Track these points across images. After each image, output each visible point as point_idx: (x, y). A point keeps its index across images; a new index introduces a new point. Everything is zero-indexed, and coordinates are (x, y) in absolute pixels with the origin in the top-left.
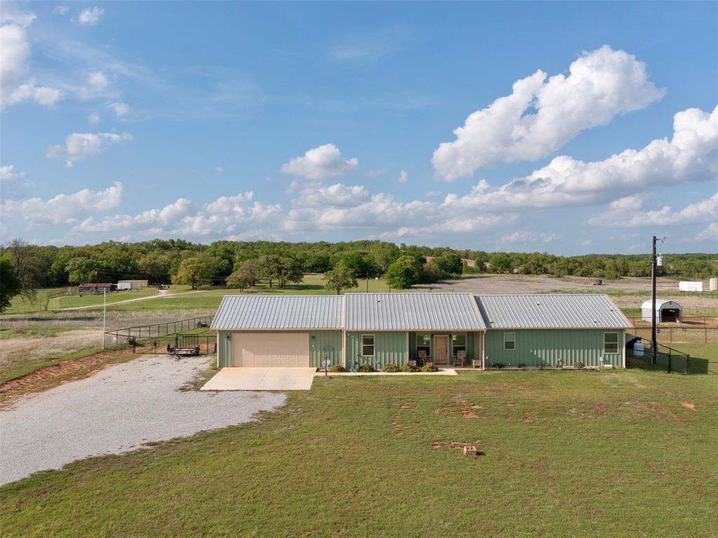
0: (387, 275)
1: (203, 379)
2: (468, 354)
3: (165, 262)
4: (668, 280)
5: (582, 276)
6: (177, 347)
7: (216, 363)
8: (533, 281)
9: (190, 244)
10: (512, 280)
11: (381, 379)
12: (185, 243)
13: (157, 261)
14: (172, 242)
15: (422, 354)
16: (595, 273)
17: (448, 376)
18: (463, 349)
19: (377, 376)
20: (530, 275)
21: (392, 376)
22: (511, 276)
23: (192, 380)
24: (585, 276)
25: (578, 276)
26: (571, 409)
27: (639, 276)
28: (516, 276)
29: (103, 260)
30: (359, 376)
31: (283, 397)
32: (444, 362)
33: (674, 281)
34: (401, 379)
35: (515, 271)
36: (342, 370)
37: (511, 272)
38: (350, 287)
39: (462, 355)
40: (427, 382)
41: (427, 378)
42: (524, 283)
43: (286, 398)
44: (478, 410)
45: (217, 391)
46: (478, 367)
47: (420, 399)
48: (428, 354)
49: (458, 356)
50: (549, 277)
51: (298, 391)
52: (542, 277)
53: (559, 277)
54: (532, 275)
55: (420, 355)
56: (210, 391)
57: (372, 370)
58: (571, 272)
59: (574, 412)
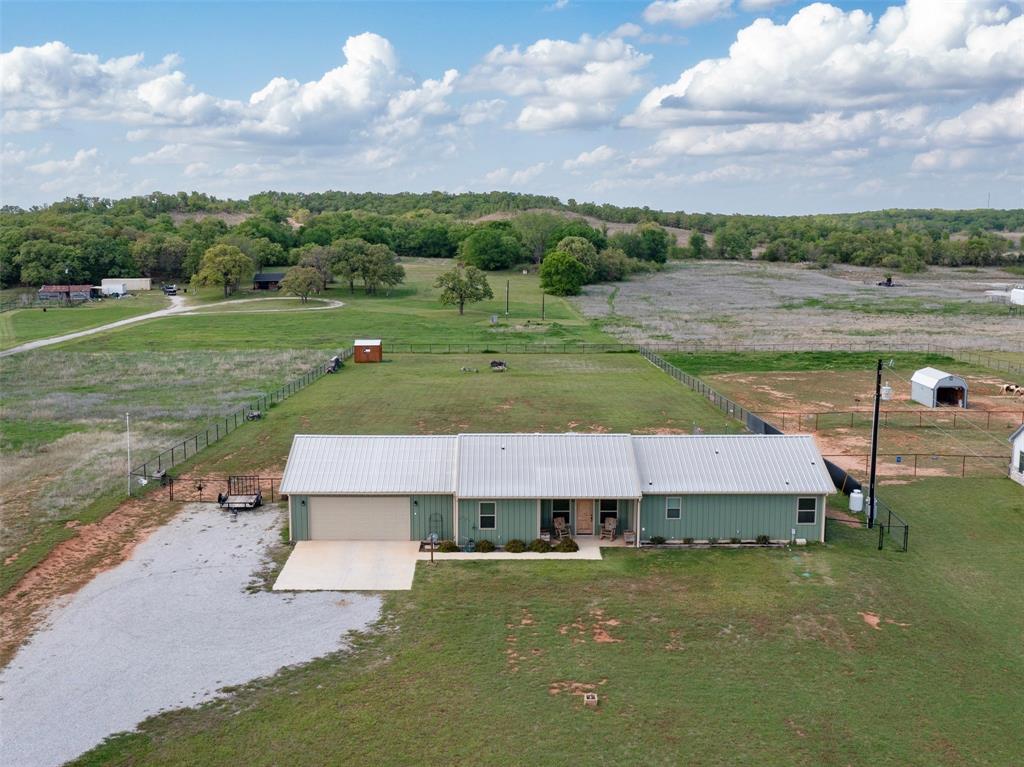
0: (541, 267)
1: (273, 565)
2: (620, 522)
3: (177, 246)
4: (1002, 274)
5: (863, 264)
6: (229, 493)
7: (288, 529)
8: (780, 277)
9: (213, 200)
10: (749, 274)
11: (502, 567)
12: (205, 199)
13: (165, 245)
14: (184, 196)
15: (559, 524)
16: (885, 261)
17: (589, 561)
18: (614, 515)
19: (497, 562)
20: (776, 263)
21: (515, 561)
22: (746, 266)
23: (259, 569)
24: (868, 266)
25: (857, 265)
26: (727, 627)
27: (957, 266)
28: (755, 266)
29: (75, 244)
30: (474, 562)
31: (377, 603)
32: (588, 532)
33: (1013, 276)
34: (527, 568)
35: (755, 252)
36: (452, 548)
37: (749, 257)
38: (480, 299)
39: (611, 524)
40: (560, 576)
41: (560, 567)
42: (766, 281)
43: (381, 605)
44: (615, 627)
45: (294, 592)
46: (631, 543)
47: (547, 608)
48: (567, 521)
49: (607, 524)
50: (810, 268)
51: (396, 592)
52: (794, 269)
53: (824, 267)
54: (781, 263)
55: (556, 525)
56: (286, 591)
57: (491, 548)
58: (846, 259)
59: (728, 632)
